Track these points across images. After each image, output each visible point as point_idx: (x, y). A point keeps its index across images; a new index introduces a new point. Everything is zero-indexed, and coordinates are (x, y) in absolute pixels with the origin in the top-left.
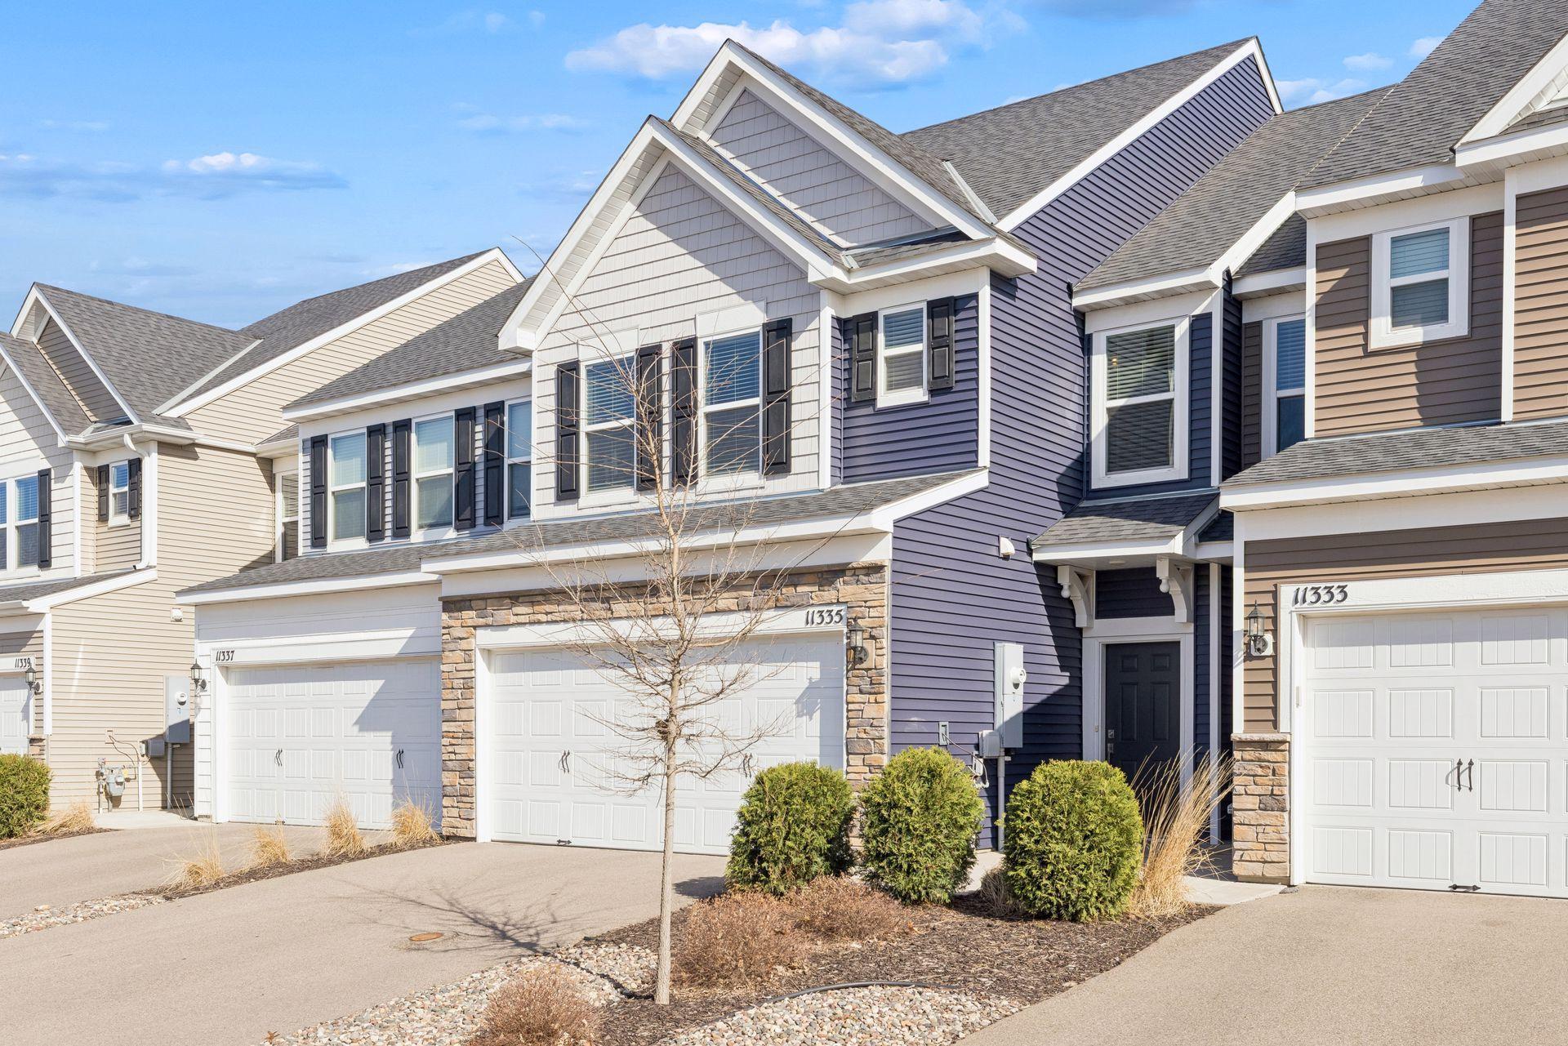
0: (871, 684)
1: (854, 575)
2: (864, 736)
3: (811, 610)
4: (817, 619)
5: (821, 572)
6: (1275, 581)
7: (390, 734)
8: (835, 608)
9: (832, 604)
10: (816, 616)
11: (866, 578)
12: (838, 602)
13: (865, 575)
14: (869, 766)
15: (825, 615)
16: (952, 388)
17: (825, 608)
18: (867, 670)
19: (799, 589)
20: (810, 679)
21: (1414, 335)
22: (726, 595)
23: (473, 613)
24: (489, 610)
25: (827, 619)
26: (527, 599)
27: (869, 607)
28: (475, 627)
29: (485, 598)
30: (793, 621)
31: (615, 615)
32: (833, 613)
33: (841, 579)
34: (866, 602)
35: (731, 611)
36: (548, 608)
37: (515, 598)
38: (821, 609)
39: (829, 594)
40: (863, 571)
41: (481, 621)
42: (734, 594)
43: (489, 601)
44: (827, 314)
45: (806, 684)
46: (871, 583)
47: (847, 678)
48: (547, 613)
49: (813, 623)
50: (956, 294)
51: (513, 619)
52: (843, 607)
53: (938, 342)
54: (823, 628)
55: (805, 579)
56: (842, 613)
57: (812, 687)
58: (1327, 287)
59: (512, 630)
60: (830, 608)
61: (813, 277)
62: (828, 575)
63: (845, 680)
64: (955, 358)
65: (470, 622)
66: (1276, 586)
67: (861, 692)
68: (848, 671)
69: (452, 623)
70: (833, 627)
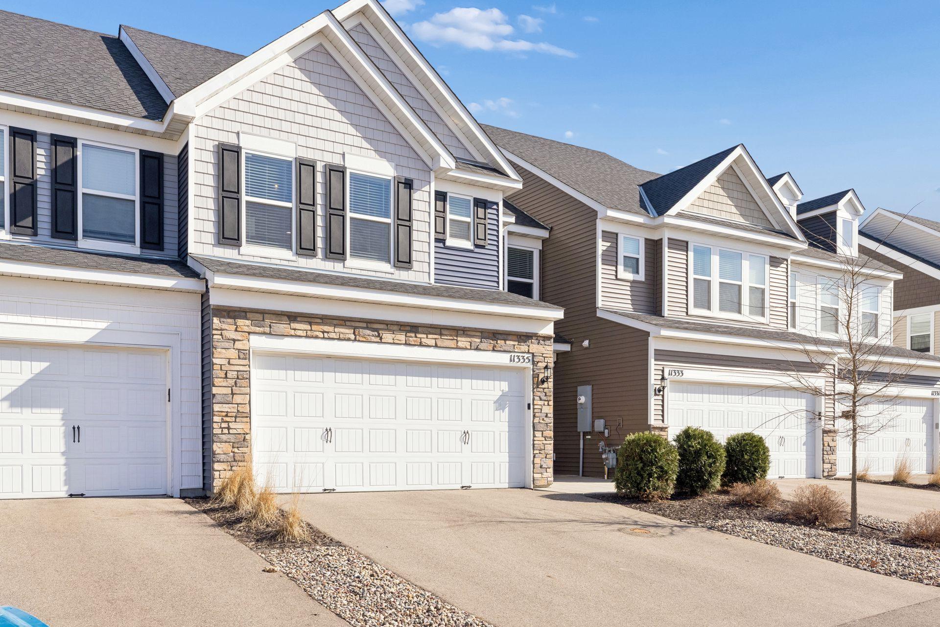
0: (546, 395)
1: (537, 339)
2: (543, 422)
3: (513, 354)
4: (516, 360)
5: (520, 336)
6: (663, 366)
7: (61, 411)
8: (526, 355)
9: (525, 352)
10: (516, 358)
11: (543, 342)
12: (528, 352)
13: (542, 340)
14: (545, 437)
15: (521, 358)
16: (484, 246)
17: (521, 355)
18: (544, 389)
19: (508, 342)
20: (503, 391)
21: (630, 276)
22: (463, 339)
23: (248, 322)
24: (267, 322)
25: (522, 360)
26: (306, 319)
27: (545, 357)
28: (249, 333)
29: (263, 313)
30: (502, 359)
31: (383, 341)
32: (525, 358)
33: (530, 341)
34: (543, 354)
35: (466, 349)
36: (326, 328)
37: (293, 317)
38: (519, 354)
39: (524, 348)
40: (542, 339)
41: (258, 329)
42: (469, 339)
43: (266, 316)
44: (433, 187)
45: (501, 393)
46: (545, 345)
47: (533, 392)
48: (323, 332)
49: (514, 361)
50: (489, 200)
51: (292, 332)
52: (530, 355)
53: (479, 222)
54: (519, 365)
55: (510, 337)
56: (529, 358)
57: (504, 395)
58: (605, 248)
59: (287, 339)
60: (523, 355)
61: (443, 164)
62: (524, 338)
63: (532, 393)
64: (488, 232)
65: (246, 329)
66: (663, 368)
67: (541, 399)
68: (533, 389)
69: (224, 326)
70: (524, 365)
